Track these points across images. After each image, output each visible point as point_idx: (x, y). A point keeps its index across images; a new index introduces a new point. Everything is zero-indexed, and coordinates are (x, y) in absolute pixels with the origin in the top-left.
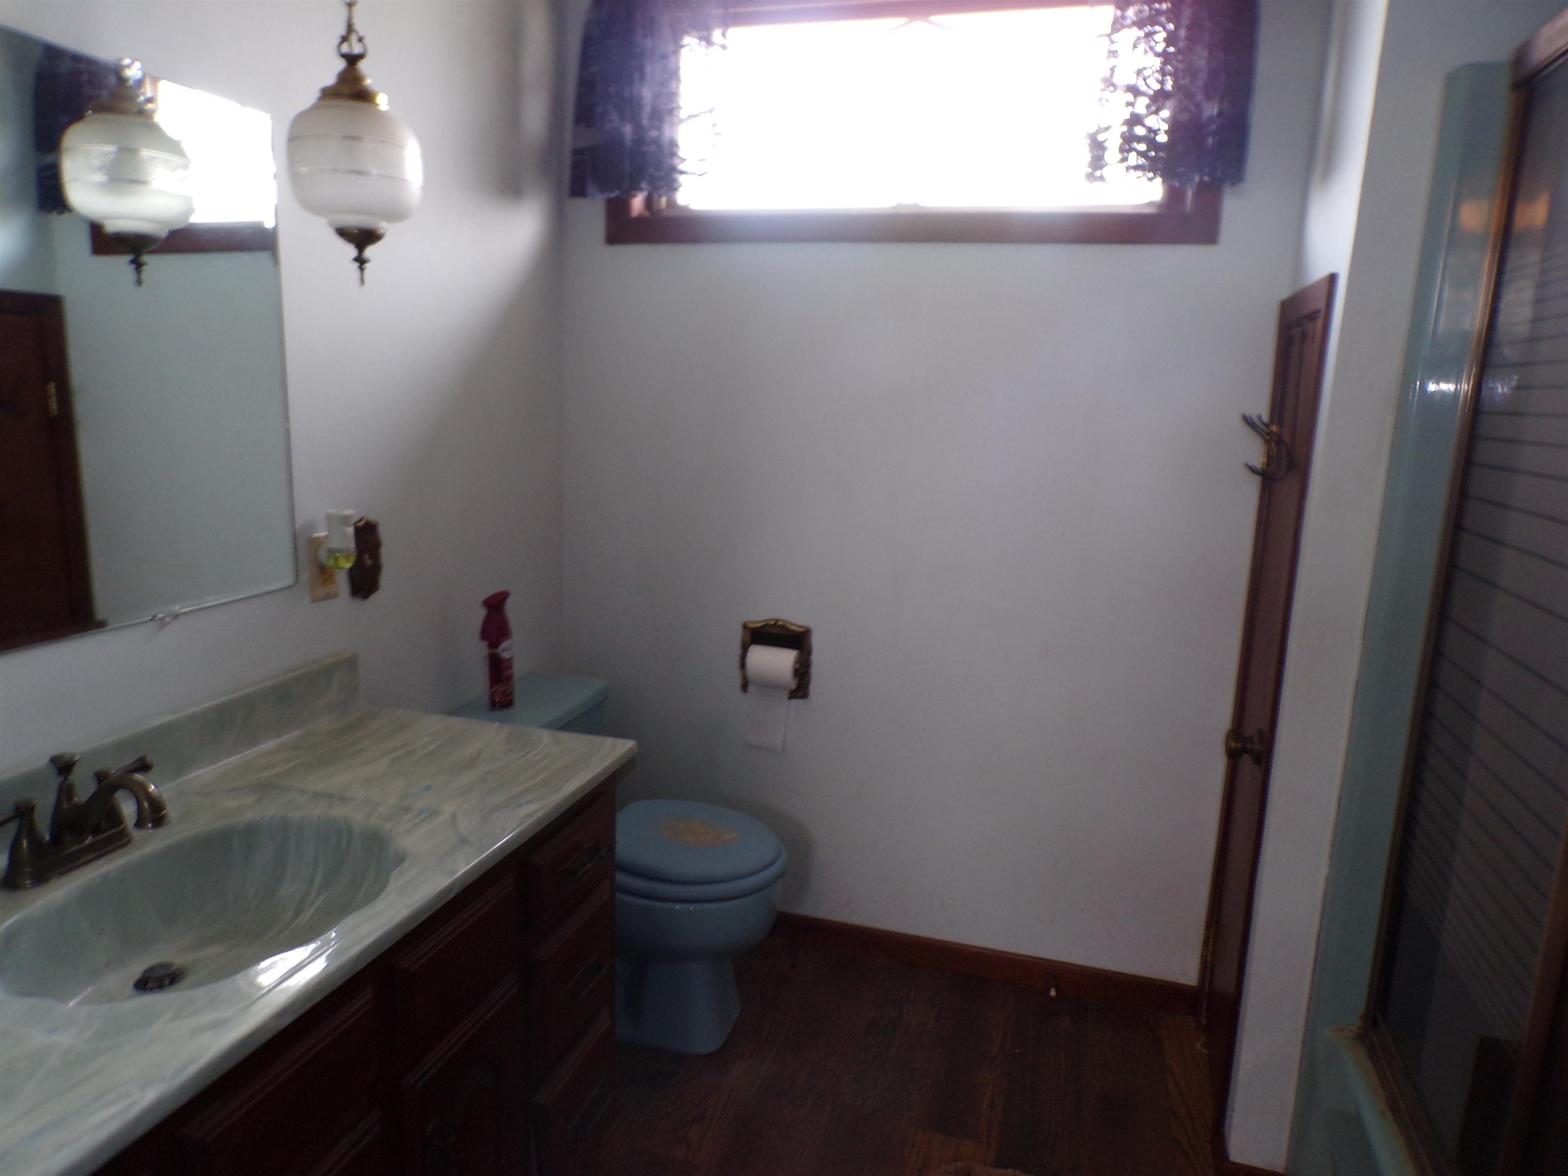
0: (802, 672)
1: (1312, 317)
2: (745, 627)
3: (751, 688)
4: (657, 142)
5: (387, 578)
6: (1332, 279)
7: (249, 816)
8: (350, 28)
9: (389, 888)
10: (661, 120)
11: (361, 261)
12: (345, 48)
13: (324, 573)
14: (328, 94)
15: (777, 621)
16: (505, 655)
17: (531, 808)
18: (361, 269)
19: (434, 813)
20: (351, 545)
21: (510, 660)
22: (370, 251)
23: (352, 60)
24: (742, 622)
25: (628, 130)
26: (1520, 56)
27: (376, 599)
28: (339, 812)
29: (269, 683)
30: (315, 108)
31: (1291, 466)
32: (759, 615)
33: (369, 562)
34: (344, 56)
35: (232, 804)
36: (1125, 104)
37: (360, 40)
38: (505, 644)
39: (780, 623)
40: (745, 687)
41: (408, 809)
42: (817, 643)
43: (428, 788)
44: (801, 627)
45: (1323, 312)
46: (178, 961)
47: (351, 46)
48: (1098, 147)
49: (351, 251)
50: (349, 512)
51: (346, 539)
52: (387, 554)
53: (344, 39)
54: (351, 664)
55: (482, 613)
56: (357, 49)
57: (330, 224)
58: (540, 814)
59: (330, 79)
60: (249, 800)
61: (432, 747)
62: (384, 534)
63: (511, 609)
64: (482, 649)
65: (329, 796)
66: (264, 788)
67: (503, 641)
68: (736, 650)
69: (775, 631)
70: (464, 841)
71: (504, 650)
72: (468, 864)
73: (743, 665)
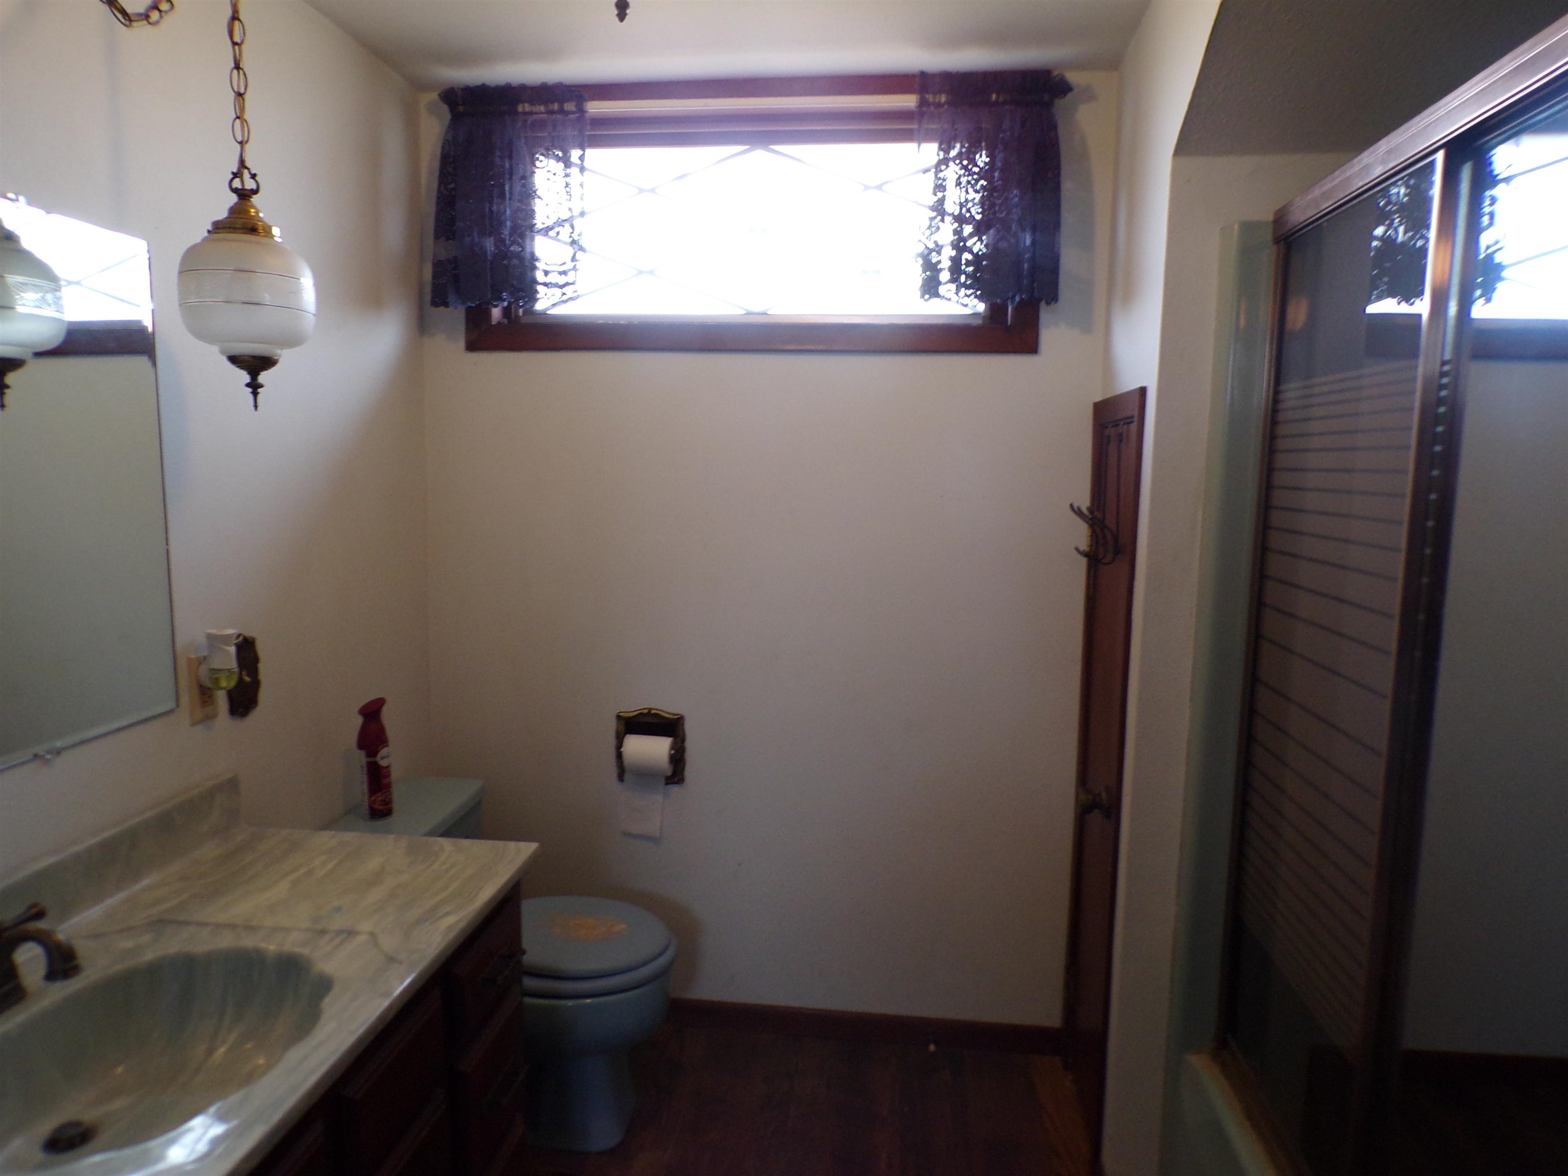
0: (678, 758)
1: (1128, 420)
2: (619, 717)
3: (627, 776)
4: (520, 256)
5: (264, 695)
6: (1143, 391)
7: (149, 956)
8: (242, 164)
9: (325, 1017)
10: (522, 236)
11: (255, 387)
12: (237, 183)
13: (205, 694)
14: (218, 227)
15: (650, 709)
16: (383, 763)
17: (451, 919)
18: (255, 394)
19: (351, 933)
20: (233, 665)
21: (388, 767)
22: (263, 377)
23: (244, 195)
24: (615, 713)
25: (489, 244)
26: (1280, 218)
27: (256, 715)
28: (248, 942)
29: (149, 814)
30: (205, 240)
31: (1118, 551)
32: (632, 706)
33: (247, 679)
34: (235, 191)
35: (128, 944)
36: (952, 232)
37: (253, 176)
38: (384, 752)
39: (653, 712)
40: (621, 777)
41: (323, 932)
42: (690, 729)
43: (338, 909)
44: (674, 715)
45: (1136, 419)
46: (88, 1116)
47: (242, 182)
48: (931, 268)
49: (245, 377)
50: (230, 631)
51: (228, 658)
52: (264, 669)
53: (235, 175)
54: (232, 785)
55: (358, 721)
56: (250, 184)
57: (222, 352)
58: (462, 925)
59: (222, 214)
60: (146, 938)
61: (330, 866)
62: (262, 649)
63: (388, 716)
64: (361, 757)
65: (233, 927)
66: (160, 924)
67: (380, 750)
68: (612, 741)
69: (650, 720)
70: (391, 959)
71: (382, 758)
72: (402, 983)
73: (619, 756)
